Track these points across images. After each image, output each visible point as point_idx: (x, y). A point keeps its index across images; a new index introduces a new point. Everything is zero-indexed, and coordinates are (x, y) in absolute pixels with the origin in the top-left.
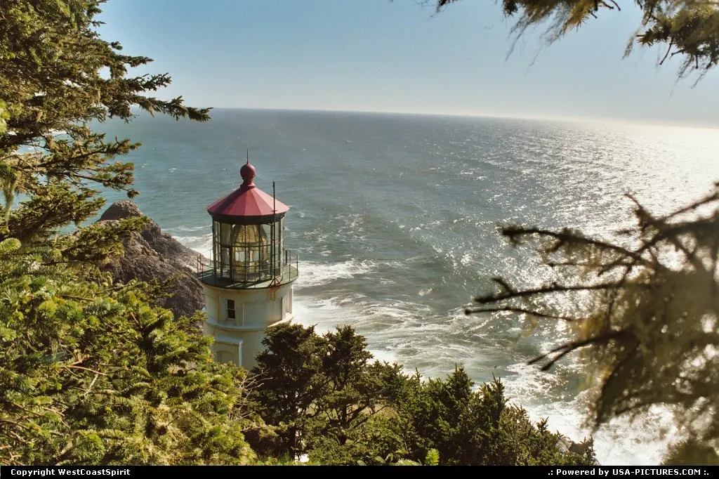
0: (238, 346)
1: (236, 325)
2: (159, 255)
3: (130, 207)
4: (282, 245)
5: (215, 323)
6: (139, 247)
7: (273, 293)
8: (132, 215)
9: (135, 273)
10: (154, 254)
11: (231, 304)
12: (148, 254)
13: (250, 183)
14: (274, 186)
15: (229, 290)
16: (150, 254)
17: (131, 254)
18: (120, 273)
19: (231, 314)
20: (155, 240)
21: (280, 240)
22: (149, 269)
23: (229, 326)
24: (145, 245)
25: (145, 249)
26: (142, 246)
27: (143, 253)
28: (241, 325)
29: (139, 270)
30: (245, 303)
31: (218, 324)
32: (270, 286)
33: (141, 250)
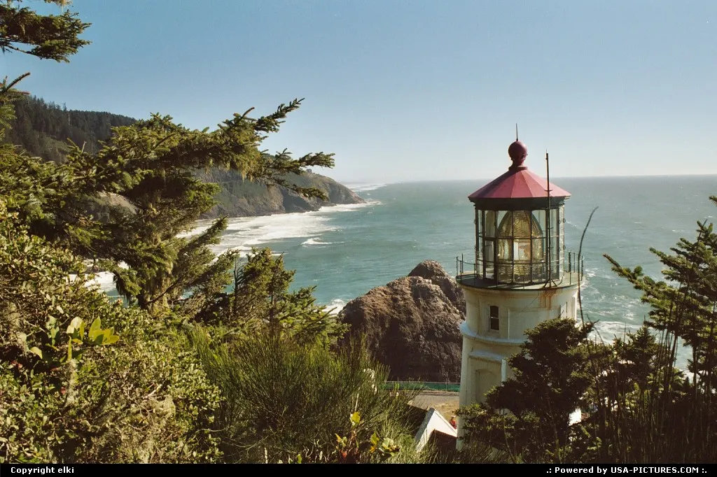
0: (500, 364)
1: (499, 337)
2: (460, 313)
3: (435, 267)
4: (561, 240)
5: (473, 335)
6: (441, 304)
7: (547, 299)
8: (437, 274)
9: (436, 330)
10: (456, 312)
11: (494, 310)
12: (449, 311)
13: (521, 162)
14: (547, 159)
15: (491, 291)
16: (452, 311)
17: (433, 310)
18: (422, 329)
19: (494, 325)
20: (458, 300)
21: (558, 234)
22: (450, 326)
23: (491, 339)
24: (447, 302)
25: (446, 306)
26: (444, 303)
27: (444, 310)
28: (506, 338)
29: (441, 327)
30: (513, 310)
31: (477, 336)
32: (544, 289)
33: (442, 307)
